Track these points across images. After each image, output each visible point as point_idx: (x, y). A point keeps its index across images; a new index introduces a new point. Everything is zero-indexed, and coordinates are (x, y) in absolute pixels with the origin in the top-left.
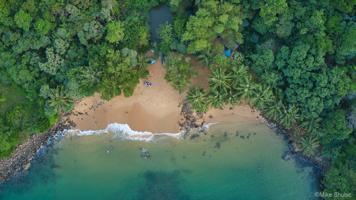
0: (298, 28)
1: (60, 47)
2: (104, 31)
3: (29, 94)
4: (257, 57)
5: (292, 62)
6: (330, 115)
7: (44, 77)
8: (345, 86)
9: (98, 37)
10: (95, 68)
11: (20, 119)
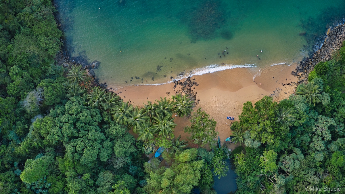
0: (92, 180)
1: (319, 142)
2: (279, 163)
3: (339, 95)
4: (130, 149)
5: (97, 145)
6: (58, 100)
7: (328, 113)
8: (46, 125)
9: (283, 156)
10: (283, 125)
11: (343, 72)
